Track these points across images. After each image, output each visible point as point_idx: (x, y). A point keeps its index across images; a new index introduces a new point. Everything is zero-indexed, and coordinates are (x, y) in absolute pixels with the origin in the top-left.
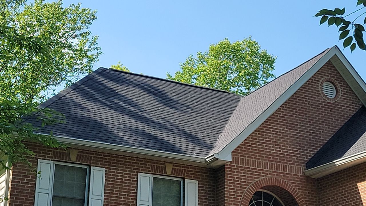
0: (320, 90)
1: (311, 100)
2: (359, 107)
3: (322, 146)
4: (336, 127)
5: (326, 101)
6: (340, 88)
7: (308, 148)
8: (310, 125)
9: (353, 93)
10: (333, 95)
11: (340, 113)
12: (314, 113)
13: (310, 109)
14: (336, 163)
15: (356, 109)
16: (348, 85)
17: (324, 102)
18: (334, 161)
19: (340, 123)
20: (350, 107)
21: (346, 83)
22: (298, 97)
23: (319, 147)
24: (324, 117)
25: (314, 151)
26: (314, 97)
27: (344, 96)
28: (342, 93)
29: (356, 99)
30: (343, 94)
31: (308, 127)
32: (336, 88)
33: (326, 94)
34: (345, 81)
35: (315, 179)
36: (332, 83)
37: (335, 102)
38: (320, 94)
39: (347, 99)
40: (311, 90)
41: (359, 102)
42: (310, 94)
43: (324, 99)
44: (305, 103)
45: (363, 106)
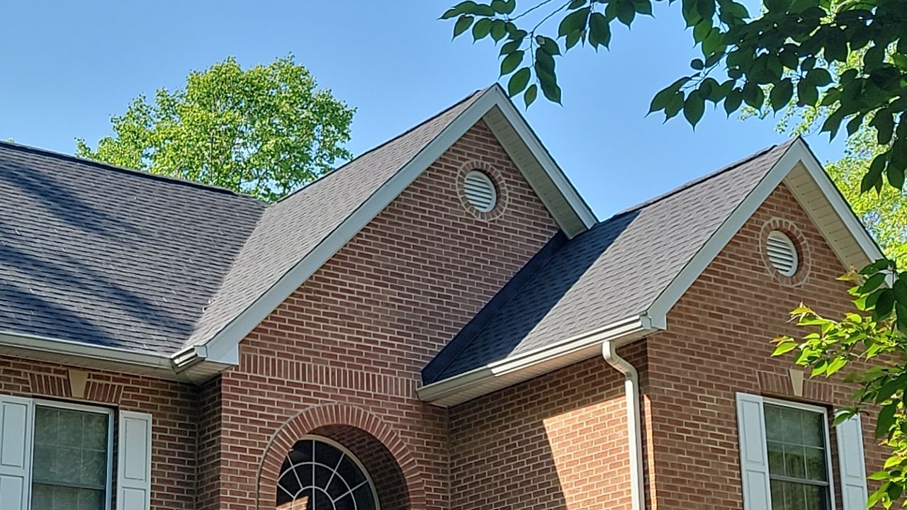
0: (457, 190)
1: (436, 214)
2: (551, 234)
3: (460, 329)
4: (495, 282)
5: (474, 217)
6: (505, 188)
7: (428, 332)
8: (432, 275)
9: (536, 201)
10: (489, 204)
11: (506, 248)
12: (443, 246)
13: (433, 238)
14: (494, 371)
15: (544, 238)
16: (525, 180)
17: (467, 221)
18: (490, 366)
19: (505, 272)
20: (529, 235)
21: (521, 174)
22: (405, 207)
23: (454, 330)
24: (467, 258)
25: (441, 341)
26: (443, 209)
27: (516, 208)
28: (509, 199)
29: (545, 215)
30: (514, 201)
31: (430, 281)
32: (496, 187)
33: (471, 202)
34: (517, 171)
35: (445, 408)
36: (488, 175)
37: (494, 221)
38: (457, 200)
39: (522, 215)
40: (437, 189)
41: (551, 223)
42: (434, 201)
43: (468, 214)
44: (421, 223)
45: (560, 231)
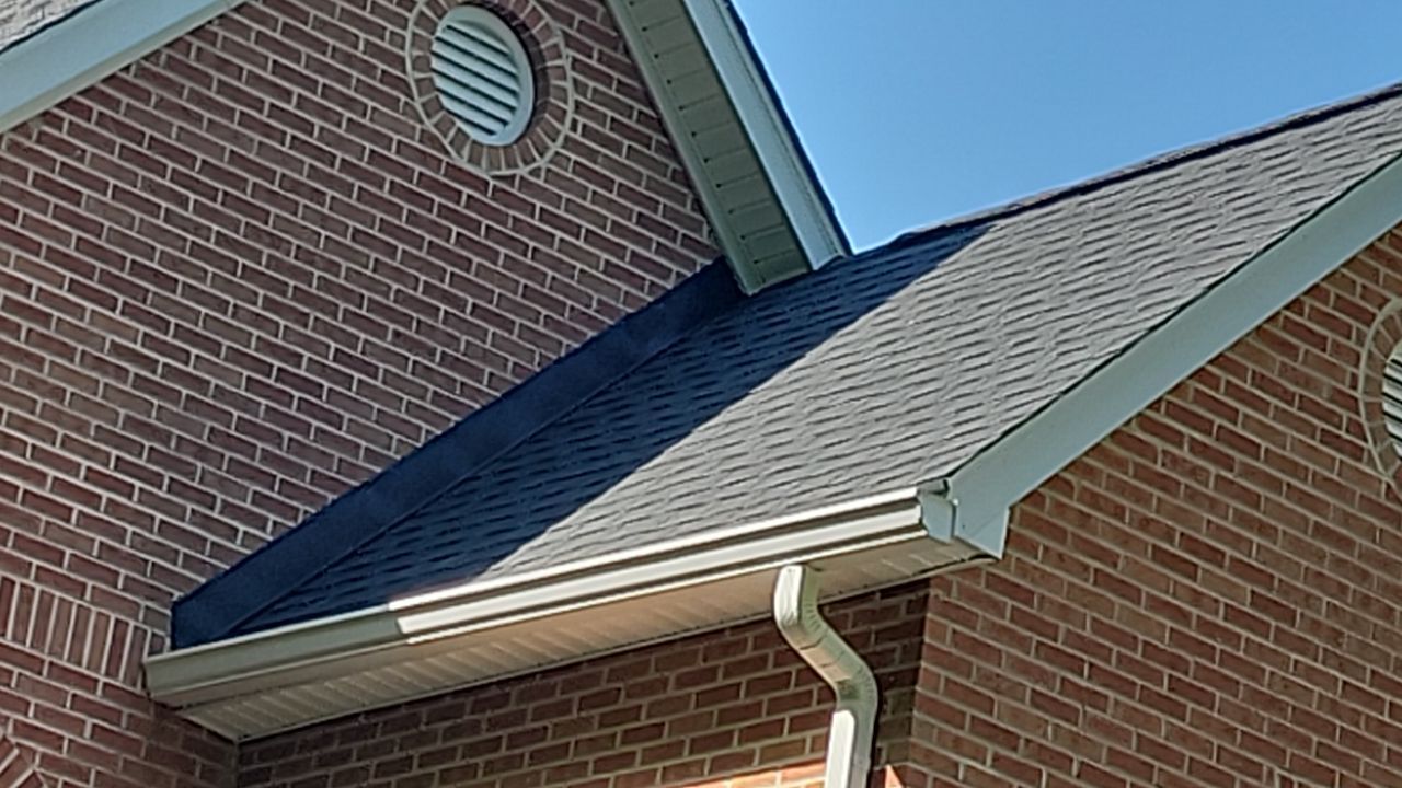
0: (408, 53)
1: (323, 112)
2: (690, 263)
3: (331, 497)
4: (476, 374)
5: (447, 153)
6: (568, 85)
7: (222, 483)
8: (270, 304)
9: (660, 148)
10: (504, 123)
11: (531, 273)
12: (324, 221)
13: (296, 187)
14: (407, 624)
15: (665, 273)
16: (634, 71)
17: (423, 158)
18: (394, 605)
19: (515, 349)
20: (618, 250)
21: (627, 52)
22: (222, 65)
23: (310, 497)
24: (398, 275)
25: (261, 523)
26: (348, 102)
27: (592, 155)
28: (574, 122)
29: (682, 200)
30: (586, 130)
31: (258, 320)
32: (539, 76)
34: (617, 43)
35: (229, 742)
36: (519, 30)
37: (510, 179)
38: (402, 85)
39: (607, 183)
40: (342, 35)
41: (698, 230)
42: (324, 69)
43: (426, 137)
44: (267, 130)
45: (722, 262)
